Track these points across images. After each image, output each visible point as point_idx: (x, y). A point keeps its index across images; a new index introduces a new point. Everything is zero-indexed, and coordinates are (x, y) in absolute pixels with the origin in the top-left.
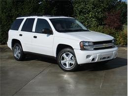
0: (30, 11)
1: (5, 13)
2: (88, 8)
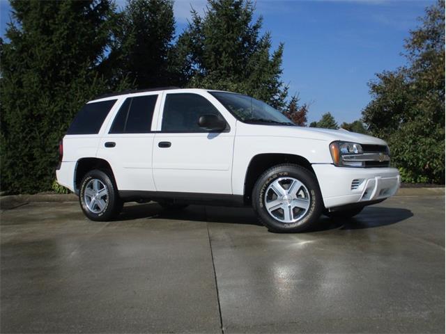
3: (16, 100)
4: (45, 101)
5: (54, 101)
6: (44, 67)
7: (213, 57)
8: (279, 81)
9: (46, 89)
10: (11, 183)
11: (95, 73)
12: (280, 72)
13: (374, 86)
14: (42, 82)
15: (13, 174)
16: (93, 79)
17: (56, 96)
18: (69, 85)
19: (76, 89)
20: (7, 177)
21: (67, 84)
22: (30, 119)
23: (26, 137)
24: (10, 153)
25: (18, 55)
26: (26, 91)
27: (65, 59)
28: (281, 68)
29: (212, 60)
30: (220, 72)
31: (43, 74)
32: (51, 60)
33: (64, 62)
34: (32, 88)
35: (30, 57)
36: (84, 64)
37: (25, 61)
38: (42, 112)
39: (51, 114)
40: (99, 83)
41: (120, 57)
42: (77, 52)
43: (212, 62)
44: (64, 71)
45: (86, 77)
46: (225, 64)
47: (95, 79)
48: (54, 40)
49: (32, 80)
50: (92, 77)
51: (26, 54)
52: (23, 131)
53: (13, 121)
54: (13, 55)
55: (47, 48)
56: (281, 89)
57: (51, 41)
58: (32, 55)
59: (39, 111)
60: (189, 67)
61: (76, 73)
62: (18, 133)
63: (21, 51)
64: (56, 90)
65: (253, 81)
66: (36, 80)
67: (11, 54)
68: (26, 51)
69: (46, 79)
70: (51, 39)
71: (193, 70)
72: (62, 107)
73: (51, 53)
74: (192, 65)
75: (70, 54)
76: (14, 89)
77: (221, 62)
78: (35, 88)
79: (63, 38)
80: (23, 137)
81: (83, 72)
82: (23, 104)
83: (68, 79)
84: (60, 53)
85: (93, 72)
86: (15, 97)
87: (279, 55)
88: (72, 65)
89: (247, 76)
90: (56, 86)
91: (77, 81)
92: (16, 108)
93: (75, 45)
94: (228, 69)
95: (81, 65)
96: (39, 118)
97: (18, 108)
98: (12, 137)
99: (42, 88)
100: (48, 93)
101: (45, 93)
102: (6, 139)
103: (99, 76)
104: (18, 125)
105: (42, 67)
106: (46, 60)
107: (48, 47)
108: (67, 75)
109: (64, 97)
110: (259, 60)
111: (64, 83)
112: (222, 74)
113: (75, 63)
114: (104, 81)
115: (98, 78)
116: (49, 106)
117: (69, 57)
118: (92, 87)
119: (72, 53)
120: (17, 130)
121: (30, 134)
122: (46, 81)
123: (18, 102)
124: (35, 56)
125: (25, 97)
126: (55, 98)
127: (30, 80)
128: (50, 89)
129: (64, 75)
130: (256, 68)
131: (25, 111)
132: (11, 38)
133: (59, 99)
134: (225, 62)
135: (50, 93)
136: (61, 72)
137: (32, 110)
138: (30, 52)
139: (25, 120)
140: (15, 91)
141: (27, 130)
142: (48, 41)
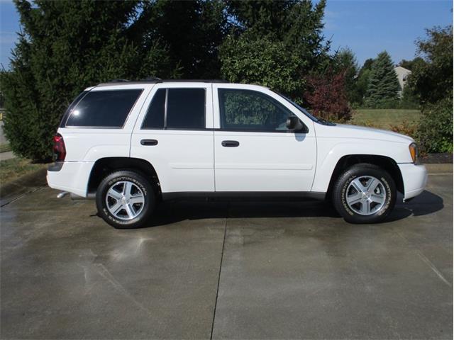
0: (117, 73)
1: (52, 79)
2: (260, 65)
3: (46, 69)
4: (74, 71)
5: (85, 69)
6: (74, 35)
7: (250, 11)
8: (321, 35)
9: (76, 57)
10: (44, 152)
11: (125, 39)
12: (322, 27)
13: (422, 45)
14: (71, 50)
15: (46, 143)
16: (123, 47)
17: (86, 64)
18: (99, 53)
19: (107, 56)
20: (40, 146)
21: (96, 53)
22: (60, 90)
23: (58, 107)
24: (42, 124)
25: (47, 22)
26: (56, 61)
27: (94, 26)
28: (322, 22)
29: (249, 14)
30: (257, 28)
31: (72, 41)
32: (79, 27)
33: (94, 29)
34: (62, 57)
35: (59, 25)
36: (113, 30)
37: (54, 29)
38: (72, 82)
39: (81, 84)
40: (129, 50)
41: (151, 20)
42: (106, 19)
43: (249, 16)
44: (94, 38)
45: (116, 44)
46: (263, 19)
47: (125, 46)
48: (82, 6)
49: (62, 49)
50: (122, 43)
51: (55, 20)
52: (54, 101)
53: (44, 90)
54: (42, 22)
55: (76, 15)
56: (323, 43)
57: (79, 8)
58: (60, 23)
59: (69, 81)
60: (226, 21)
61: (105, 40)
62: (49, 102)
63: (50, 19)
64: (86, 58)
65: (293, 35)
66: (65, 48)
67: (40, 21)
68: (55, 18)
69: (76, 47)
70: (80, 6)
71: (229, 23)
72: (93, 76)
73: (80, 20)
74: (228, 18)
75: (99, 21)
76: (44, 58)
77: (259, 17)
78: (65, 57)
79: (92, 5)
80: (54, 107)
81: (112, 38)
82: (53, 74)
83: (98, 46)
84: (89, 19)
85: (123, 38)
86: (45, 67)
87: (320, 8)
88: (101, 31)
89: (287, 29)
90: (85, 54)
91: (107, 47)
92: (46, 77)
93: (104, 11)
94: (266, 24)
95: (110, 31)
96: (70, 88)
97: (48, 78)
98: (44, 106)
99: (73, 56)
100: (78, 61)
101: (75, 61)
102: (38, 110)
103: (129, 43)
104: (49, 95)
105: (71, 34)
106: (75, 28)
107: (77, 13)
108: (97, 42)
109: (94, 65)
110: (300, 13)
111: (94, 52)
112: (259, 30)
113: (104, 29)
114: (134, 47)
115: (127, 46)
116: (79, 76)
117: (98, 23)
118: (122, 55)
119: (101, 19)
120: (48, 99)
121: (61, 103)
122: (76, 49)
123: (48, 72)
124: (64, 23)
125: (55, 67)
126: (85, 67)
127: (59, 49)
128: (81, 56)
129: (94, 42)
130: (297, 21)
131: (56, 80)
132: (39, 5)
133: (89, 67)
134: (262, 17)
135: (80, 60)
136: (91, 39)
137: (62, 80)
138: (59, 19)
139: (55, 91)
140: (45, 62)
141: (58, 100)
142: (77, 8)
